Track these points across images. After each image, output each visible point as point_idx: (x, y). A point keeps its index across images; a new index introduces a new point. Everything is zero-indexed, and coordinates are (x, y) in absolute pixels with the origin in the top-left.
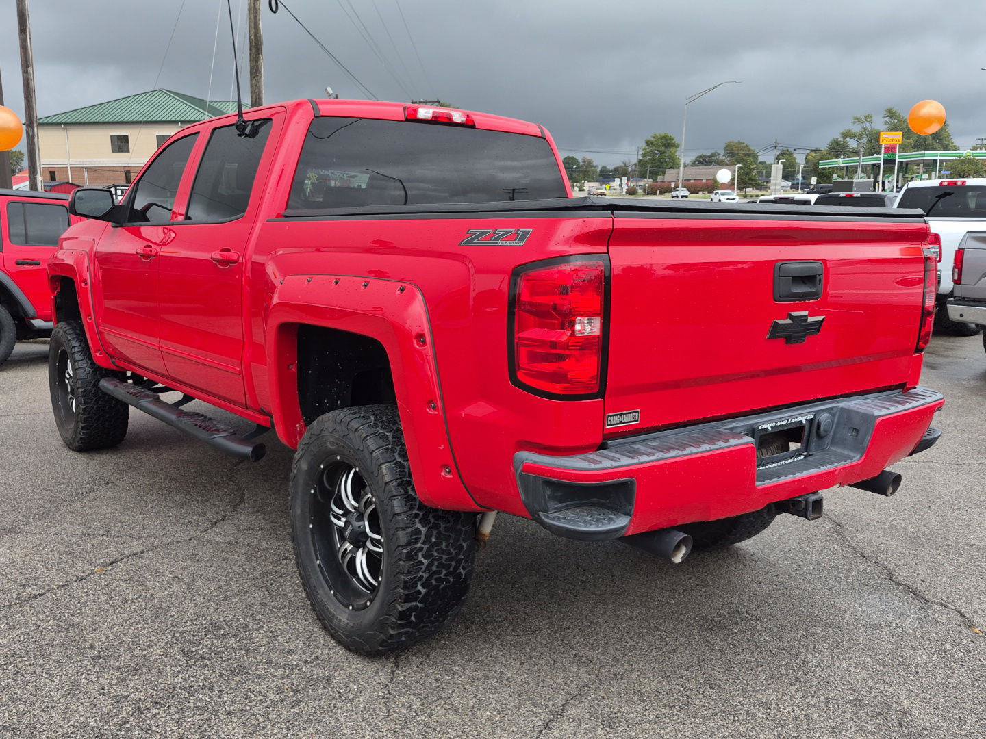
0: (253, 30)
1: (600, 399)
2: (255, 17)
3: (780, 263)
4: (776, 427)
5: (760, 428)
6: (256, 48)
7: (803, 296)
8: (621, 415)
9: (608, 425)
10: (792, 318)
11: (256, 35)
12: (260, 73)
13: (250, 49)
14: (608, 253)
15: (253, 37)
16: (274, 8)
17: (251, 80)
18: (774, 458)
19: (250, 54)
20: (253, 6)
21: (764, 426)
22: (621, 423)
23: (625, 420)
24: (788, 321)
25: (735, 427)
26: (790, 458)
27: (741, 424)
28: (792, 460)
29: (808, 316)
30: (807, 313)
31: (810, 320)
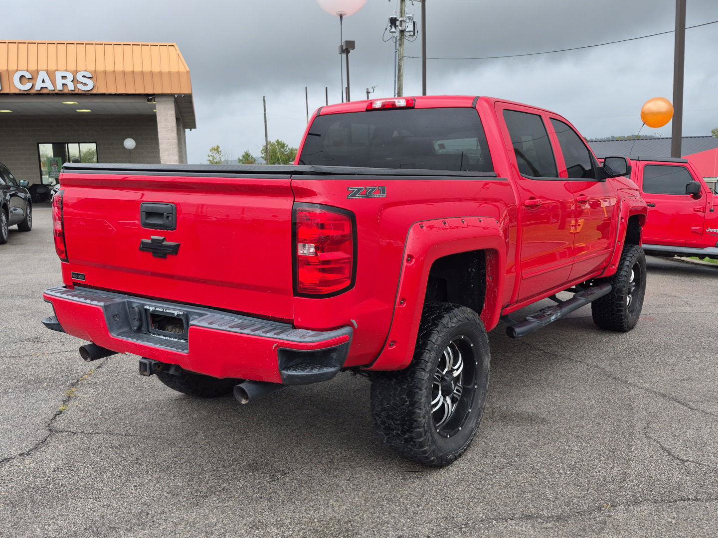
3: (142, 203)
4: (155, 310)
5: (145, 307)
7: (157, 226)
9: (73, 277)
10: (151, 239)
21: (148, 307)
24: (150, 241)
25: (134, 302)
26: (176, 338)
27: (138, 301)
28: (177, 340)
29: (163, 241)
30: (161, 238)
31: (165, 243)
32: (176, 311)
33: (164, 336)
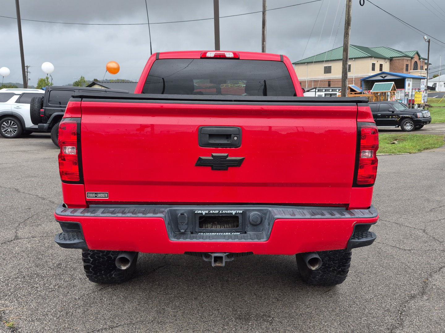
0: (347, 16)
1: (82, 185)
2: (349, 9)
3: (201, 127)
4: (209, 213)
5: (196, 212)
6: (348, 23)
7: (221, 145)
8: (95, 193)
9: (88, 197)
10: (213, 156)
11: (348, 18)
12: (348, 35)
13: (345, 24)
14: (81, 117)
15: (347, 19)
16: (362, 4)
17: (344, 38)
18: (212, 230)
19: (345, 26)
20: (348, 4)
21: (200, 212)
22: (96, 197)
23: (99, 196)
24: (211, 158)
25: (179, 210)
26: (228, 232)
27: (184, 208)
28: (229, 234)
29: (227, 156)
30: (226, 154)
31: (229, 158)
32: (233, 211)
33: (214, 232)
